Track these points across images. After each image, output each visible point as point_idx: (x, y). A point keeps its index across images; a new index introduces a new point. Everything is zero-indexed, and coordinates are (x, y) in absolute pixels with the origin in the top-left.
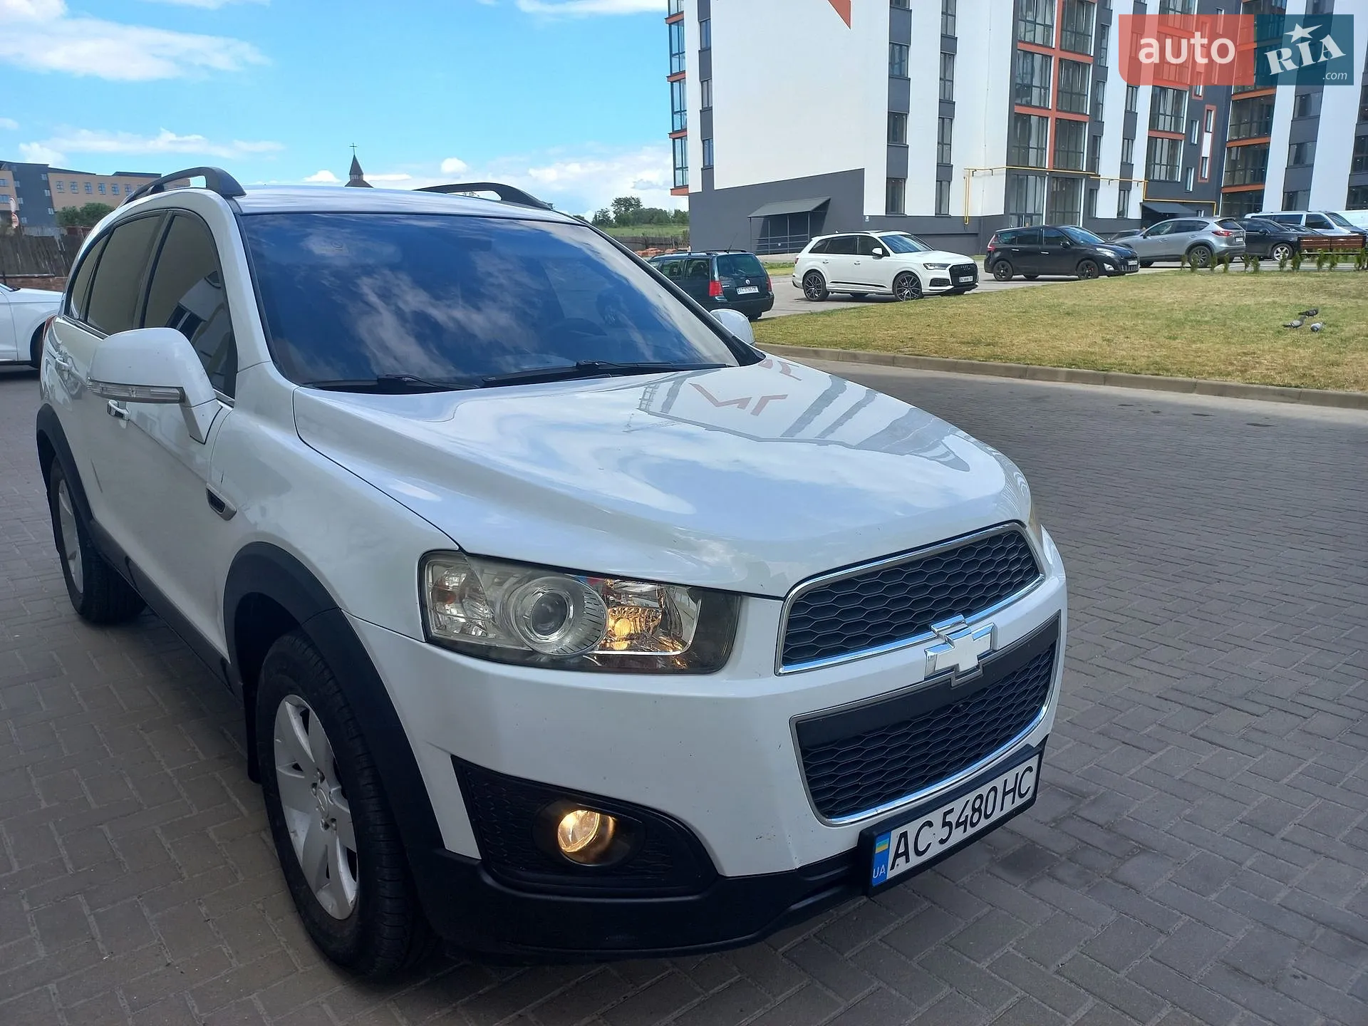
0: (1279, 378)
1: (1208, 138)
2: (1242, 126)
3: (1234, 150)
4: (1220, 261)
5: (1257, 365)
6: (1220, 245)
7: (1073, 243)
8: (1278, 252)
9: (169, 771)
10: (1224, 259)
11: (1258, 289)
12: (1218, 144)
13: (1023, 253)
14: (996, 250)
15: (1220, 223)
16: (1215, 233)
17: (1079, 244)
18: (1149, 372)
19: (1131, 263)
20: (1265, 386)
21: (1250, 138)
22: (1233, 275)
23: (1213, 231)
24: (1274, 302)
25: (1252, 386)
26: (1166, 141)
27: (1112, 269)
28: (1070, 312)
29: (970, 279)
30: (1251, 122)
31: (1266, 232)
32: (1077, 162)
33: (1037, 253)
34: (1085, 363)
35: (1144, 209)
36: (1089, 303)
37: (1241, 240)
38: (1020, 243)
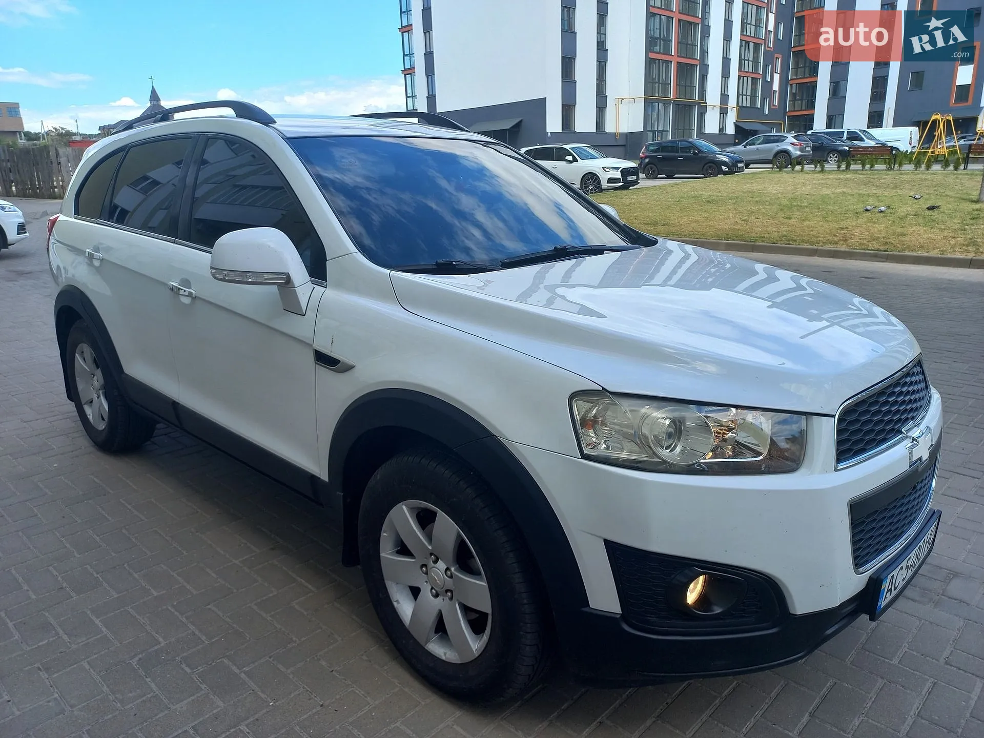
0: (870, 245)
1: (777, 77)
2: (799, 69)
3: (794, 86)
4: (799, 163)
5: (853, 236)
6: (795, 152)
7: (700, 151)
8: (831, 157)
9: (237, 562)
10: (799, 161)
11: (829, 182)
12: (784, 82)
13: (664, 159)
14: (646, 157)
15: (795, 137)
16: (792, 144)
17: (703, 152)
18: (782, 242)
19: (740, 165)
20: (864, 251)
21: (804, 78)
22: (807, 173)
23: (790, 143)
24: (844, 193)
25: (854, 250)
26: (750, 79)
27: (727, 169)
28: (710, 200)
29: (635, 178)
30: (804, 67)
31: (823, 143)
32: (692, 93)
33: (675, 158)
34: (736, 237)
35: (737, 127)
36: (720, 194)
37: (809, 149)
38: (662, 151)
